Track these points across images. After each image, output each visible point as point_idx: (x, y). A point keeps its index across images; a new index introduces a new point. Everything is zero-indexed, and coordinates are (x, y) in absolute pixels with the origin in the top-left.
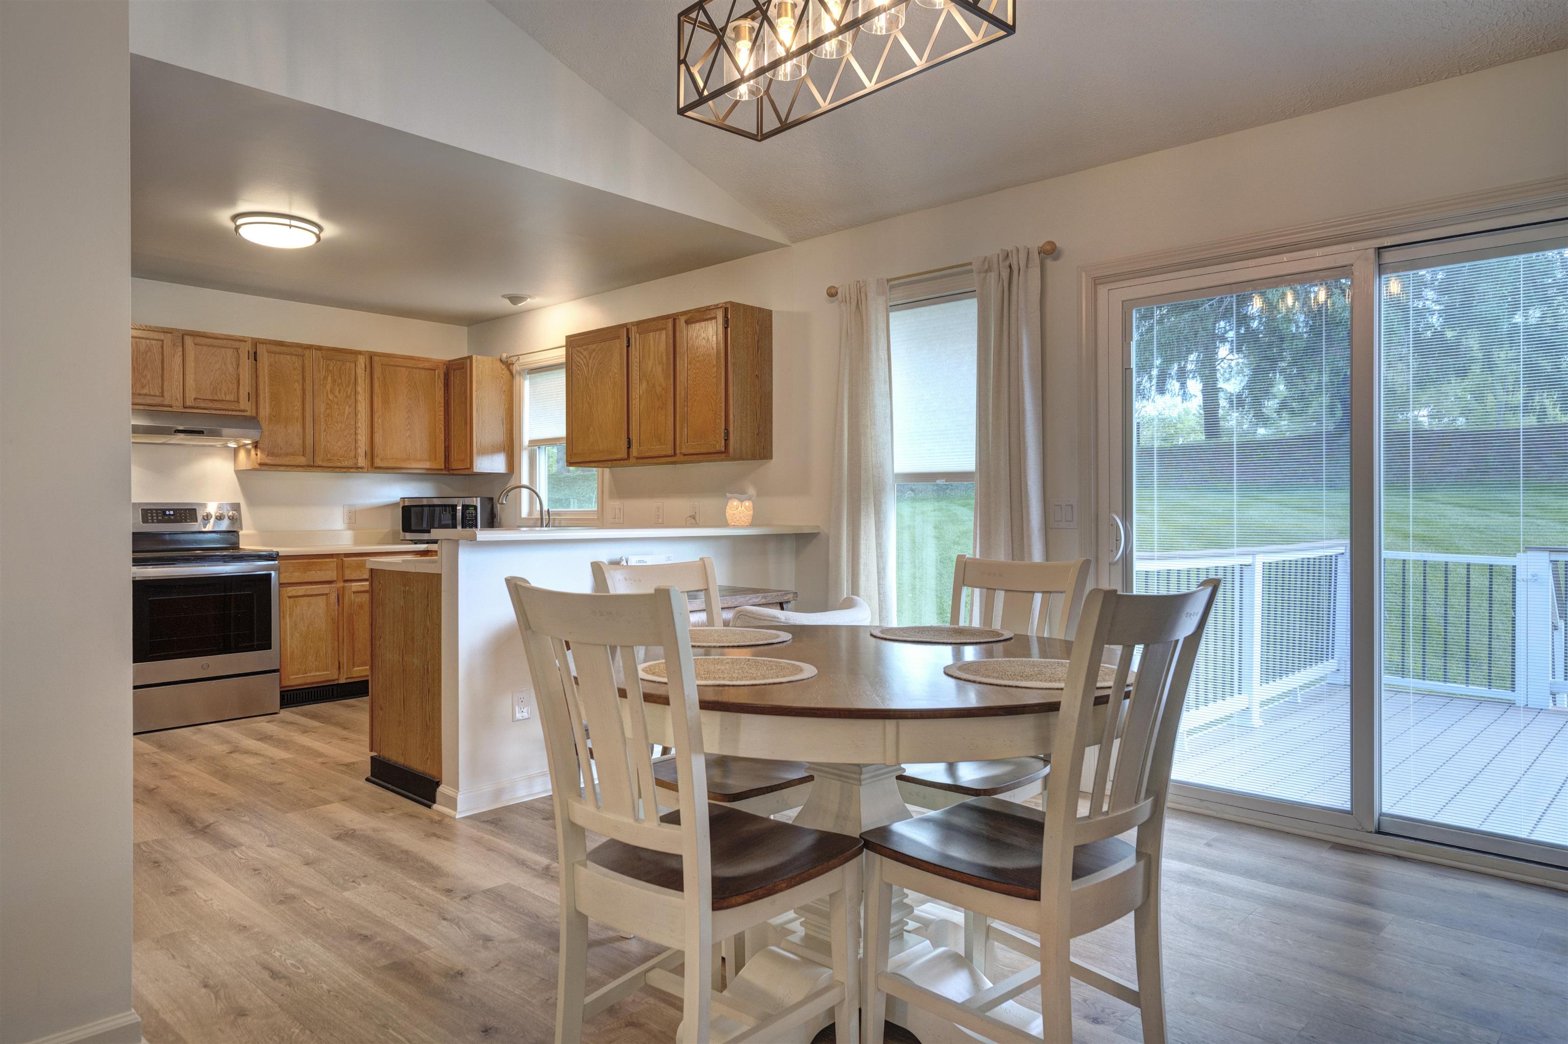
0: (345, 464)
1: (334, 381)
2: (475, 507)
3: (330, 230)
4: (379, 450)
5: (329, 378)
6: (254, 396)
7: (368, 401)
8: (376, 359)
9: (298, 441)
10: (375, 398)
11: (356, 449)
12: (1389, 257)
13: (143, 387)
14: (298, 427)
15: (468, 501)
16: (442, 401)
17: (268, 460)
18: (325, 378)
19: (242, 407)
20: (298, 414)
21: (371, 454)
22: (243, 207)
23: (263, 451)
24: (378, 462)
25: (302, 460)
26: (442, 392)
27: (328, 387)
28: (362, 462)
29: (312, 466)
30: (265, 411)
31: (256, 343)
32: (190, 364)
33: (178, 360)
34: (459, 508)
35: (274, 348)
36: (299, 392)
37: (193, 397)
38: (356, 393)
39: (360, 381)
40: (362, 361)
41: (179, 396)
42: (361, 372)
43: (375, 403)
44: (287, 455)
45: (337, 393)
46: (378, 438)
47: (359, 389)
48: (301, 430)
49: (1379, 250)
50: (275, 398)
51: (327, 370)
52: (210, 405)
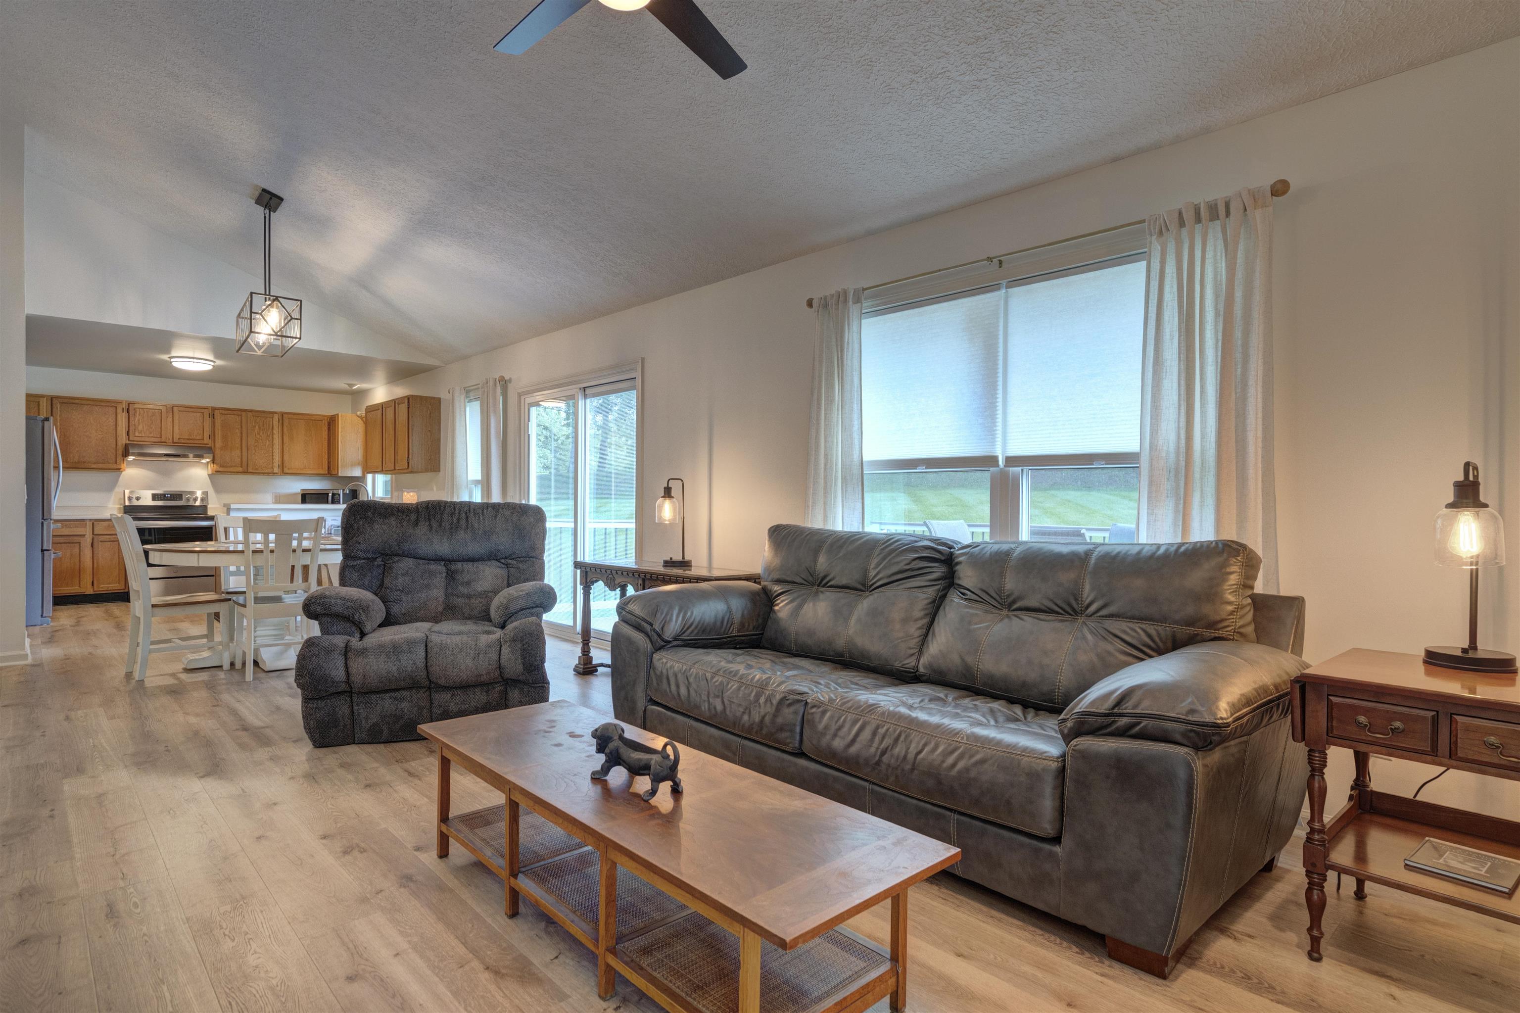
0: (266, 471)
1: (259, 428)
2: (339, 495)
3: (219, 362)
4: (286, 463)
5: (257, 427)
6: (212, 436)
7: (280, 438)
8: (285, 415)
9: (238, 460)
10: (284, 437)
11: (273, 463)
12: (588, 391)
13: (151, 433)
14: (238, 452)
15: (335, 492)
16: (327, 437)
17: (221, 469)
18: (255, 427)
19: (205, 442)
20: (238, 445)
21: (282, 466)
22: (173, 354)
23: (217, 464)
24: (286, 470)
25: (240, 469)
26: (326, 433)
27: (256, 431)
28: (276, 470)
29: (246, 472)
30: (219, 443)
31: (214, 409)
32: (176, 421)
33: (170, 419)
34: (330, 495)
35: (224, 412)
36: (239, 434)
37: (178, 437)
38: (273, 434)
39: (276, 428)
40: (276, 417)
41: (170, 437)
42: (276, 423)
43: (285, 439)
44: (231, 467)
45: (261, 434)
46: (286, 458)
47: (275, 432)
48: (240, 454)
49: (584, 388)
50: (225, 438)
51: (256, 422)
52: (188, 441)
